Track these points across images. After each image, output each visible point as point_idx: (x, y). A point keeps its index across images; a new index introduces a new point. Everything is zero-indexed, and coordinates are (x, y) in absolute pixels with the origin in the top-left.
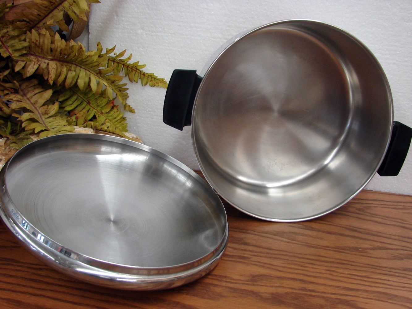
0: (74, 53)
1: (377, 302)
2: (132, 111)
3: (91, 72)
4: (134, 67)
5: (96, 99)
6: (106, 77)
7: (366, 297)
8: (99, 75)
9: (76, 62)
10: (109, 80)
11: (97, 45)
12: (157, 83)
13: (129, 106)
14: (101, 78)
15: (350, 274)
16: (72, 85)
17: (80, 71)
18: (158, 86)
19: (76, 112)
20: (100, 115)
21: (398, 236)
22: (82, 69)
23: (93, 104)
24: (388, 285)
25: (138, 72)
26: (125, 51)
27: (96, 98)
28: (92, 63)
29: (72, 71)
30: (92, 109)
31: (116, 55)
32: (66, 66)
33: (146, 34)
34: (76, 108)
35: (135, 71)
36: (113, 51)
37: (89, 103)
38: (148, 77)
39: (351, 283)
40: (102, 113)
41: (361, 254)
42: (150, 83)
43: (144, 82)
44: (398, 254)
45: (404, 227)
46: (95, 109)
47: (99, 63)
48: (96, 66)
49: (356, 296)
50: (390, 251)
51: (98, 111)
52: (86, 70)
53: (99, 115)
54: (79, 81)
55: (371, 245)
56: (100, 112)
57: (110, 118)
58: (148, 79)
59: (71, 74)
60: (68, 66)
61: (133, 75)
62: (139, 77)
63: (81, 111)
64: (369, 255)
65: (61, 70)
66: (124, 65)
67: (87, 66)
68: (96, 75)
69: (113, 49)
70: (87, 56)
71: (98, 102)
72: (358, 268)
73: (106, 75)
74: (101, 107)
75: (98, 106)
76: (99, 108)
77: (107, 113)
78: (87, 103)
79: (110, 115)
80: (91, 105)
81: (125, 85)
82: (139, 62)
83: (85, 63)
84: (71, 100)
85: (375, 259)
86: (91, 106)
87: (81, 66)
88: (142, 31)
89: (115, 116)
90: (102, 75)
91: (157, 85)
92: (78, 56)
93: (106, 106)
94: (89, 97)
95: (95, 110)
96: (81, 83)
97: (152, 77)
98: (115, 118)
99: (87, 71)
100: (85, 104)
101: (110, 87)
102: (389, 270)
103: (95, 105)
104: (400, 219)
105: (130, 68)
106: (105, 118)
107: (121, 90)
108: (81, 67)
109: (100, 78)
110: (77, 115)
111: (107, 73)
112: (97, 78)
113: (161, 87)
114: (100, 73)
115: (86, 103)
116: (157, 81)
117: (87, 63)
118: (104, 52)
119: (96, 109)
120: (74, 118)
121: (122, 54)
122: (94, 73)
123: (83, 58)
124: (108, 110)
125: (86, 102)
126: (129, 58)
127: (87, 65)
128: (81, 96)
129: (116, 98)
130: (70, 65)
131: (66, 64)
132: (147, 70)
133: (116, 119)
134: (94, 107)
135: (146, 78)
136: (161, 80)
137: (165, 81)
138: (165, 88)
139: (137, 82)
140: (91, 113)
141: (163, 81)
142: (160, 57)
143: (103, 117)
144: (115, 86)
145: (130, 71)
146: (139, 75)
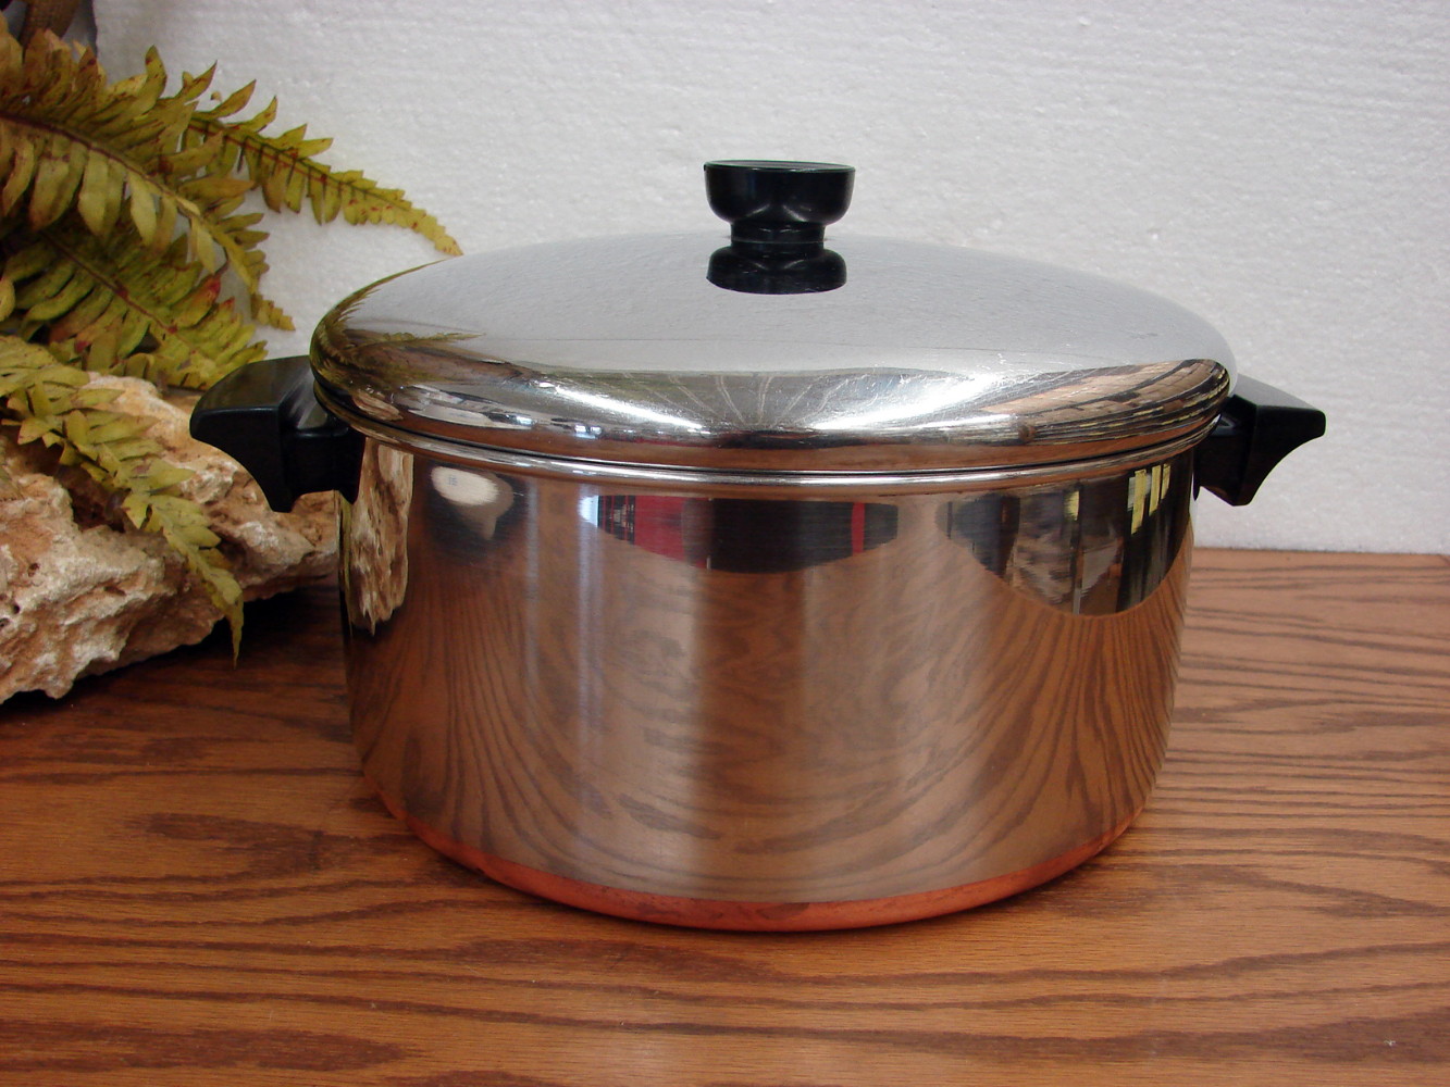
0: (62, 83)
1: (1324, 859)
2: (281, 325)
3: (126, 166)
4: (283, 152)
5: (149, 274)
6: (186, 185)
7: (1280, 849)
8: (158, 177)
9: (69, 122)
10: (197, 197)
11: (148, 61)
12: (374, 209)
13: (271, 304)
14: (166, 187)
15: (1201, 789)
16: (56, 217)
17: (87, 158)
18: (380, 220)
19: (75, 325)
20: (167, 338)
21: (1310, 664)
22: (92, 154)
23: (137, 297)
24: (1336, 806)
25: (299, 171)
26: (252, 86)
27: (148, 269)
28: (132, 129)
29: (56, 159)
30: (134, 314)
31: (220, 99)
32: (30, 137)
33: (323, 25)
34: (72, 309)
35: (288, 170)
36: (207, 86)
37: (121, 291)
38: (340, 190)
39: (1217, 815)
41: (1213, 725)
42: (350, 210)
43: (326, 209)
44: (1328, 713)
45: (1317, 638)
46: (145, 313)
47: (160, 127)
48: (148, 139)
49: (1249, 852)
50: (1302, 710)
51: (158, 322)
52: (108, 156)
53: (165, 336)
54: (85, 197)
55: (1235, 699)
56: (165, 324)
57: (207, 347)
58: (339, 196)
59: (54, 174)
60: (38, 137)
61: (283, 184)
62: (305, 192)
63: (94, 321)
64: (1238, 727)
65: (15, 154)
66: (244, 145)
67: (112, 142)
68: (147, 177)
69: (205, 80)
70: (112, 100)
71: (158, 286)
72: (1223, 769)
73: (184, 179)
74: (171, 307)
75: (159, 302)
76: (162, 311)
77: (193, 327)
78: (114, 290)
79: (205, 335)
80: (131, 298)
81: (256, 218)
82: (303, 129)
83: (105, 129)
84: (50, 281)
85: (1264, 737)
86: (131, 304)
87: (88, 140)
88: (305, 15)
89: (223, 340)
90: (171, 179)
91: (374, 215)
92: (80, 96)
93: (187, 302)
94: (122, 269)
95: (145, 320)
96: (94, 207)
97: (354, 189)
98: (227, 346)
99: (111, 161)
100: (108, 297)
101: (204, 226)
102: (1323, 763)
103: (144, 297)
104: (1291, 616)
105: (267, 155)
106: (186, 348)
107: (242, 237)
108: (88, 146)
109: (162, 189)
110: (83, 337)
111: (190, 172)
112: (153, 189)
113: (389, 224)
114: (161, 170)
115: (110, 291)
116: (374, 202)
117: (114, 126)
118: (173, 88)
119: (150, 315)
120: (68, 347)
121: (239, 100)
122: (141, 170)
123: (99, 106)
124: (199, 315)
125: (110, 287)
126: (268, 115)
127: (109, 136)
128: (88, 265)
129: (224, 268)
130: (48, 136)
131: (27, 129)
132: (337, 160)
133: (231, 352)
134: (143, 307)
135: (332, 194)
136: (391, 198)
137: (404, 198)
138: (404, 228)
139: (297, 211)
140: (133, 330)
141: (396, 199)
142: (379, 110)
143: (180, 342)
144: (218, 223)
145: (270, 169)
146: (303, 181)
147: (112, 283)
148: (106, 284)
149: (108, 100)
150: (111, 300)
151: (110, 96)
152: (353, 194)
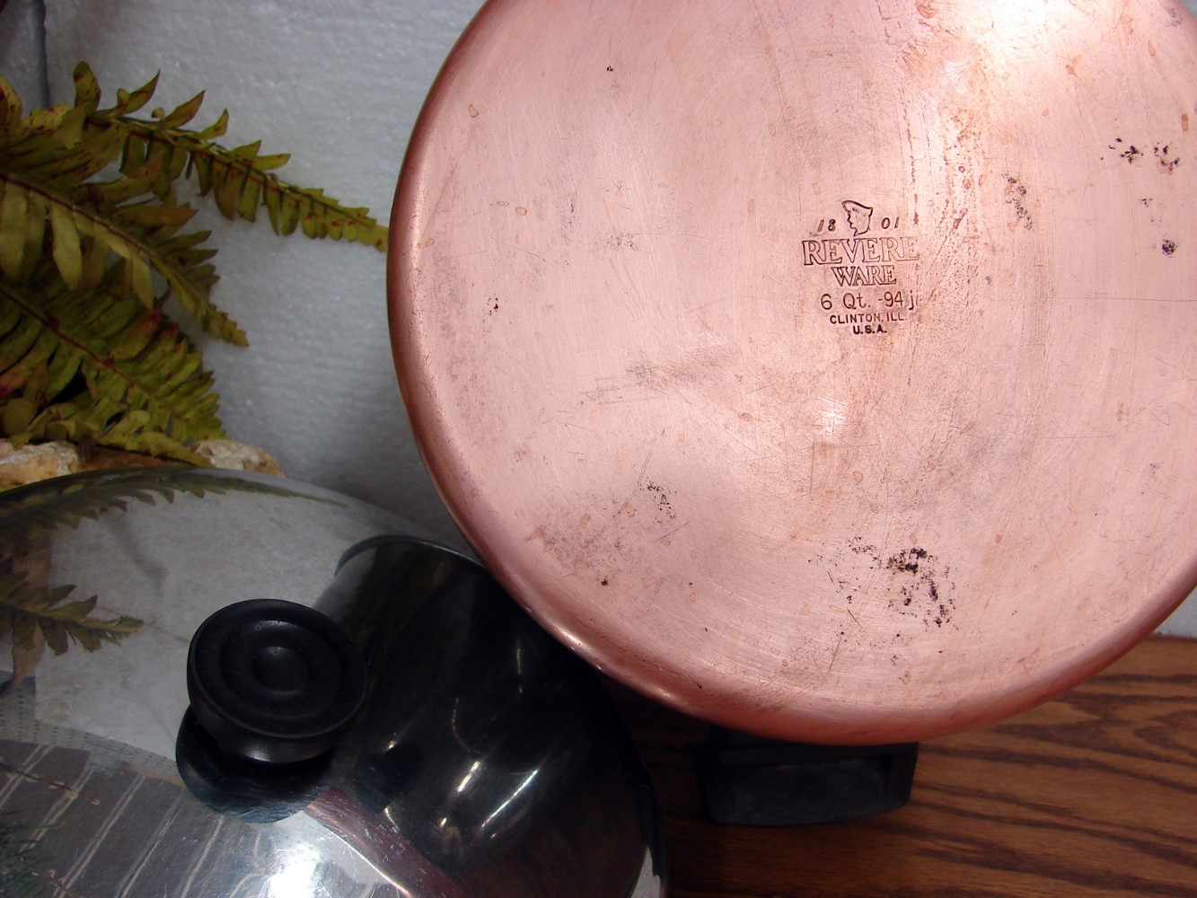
2: (233, 337)
3: (49, 198)
4: (238, 161)
5: (83, 304)
6: (120, 213)
8: (88, 207)
10: (133, 223)
11: (77, 77)
12: (335, 224)
13: (224, 316)
14: (96, 218)
18: (341, 235)
20: (102, 373)
22: (8, 187)
23: (69, 327)
25: (254, 179)
26: (200, 98)
27: (78, 301)
28: (55, 160)
30: (65, 347)
31: (162, 115)
33: (292, 21)
35: (241, 179)
36: (148, 99)
37: (51, 323)
38: (298, 203)
40: (110, 362)
42: (310, 223)
43: (283, 222)
46: (77, 345)
47: (89, 157)
48: (74, 170)
51: (92, 354)
52: (28, 187)
53: (98, 372)
56: (100, 357)
57: (146, 379)
58: (297, 209)
61: (237, 193)
62: (261, 201)
63: (19, 361)
66: (193, 152)
67: (32, 173)
68: (74, 207)
69: (147, 92)
70: (27, 133)
71: (93, 317)
73: (118, 206)
75: (93, 333)
76: (97, 343)
77: (131, 360)
78: (43, 321)
79: (146, 367)
80: (62, 331)
81: (204, 236)
82: (258, 144)
83: (21, 161)
86: (62, 336)
88: (272, 8)
89: (165, 372)
90: (102, 207)
91: (335, 230)
93: (126, 333)
94: (53, 299)
95: (79, 353)
97: (314, 203)
98: (169, 376)
99: (31, 194)
100: (36, 331)
101: (142, 253)
103: (77, 329)
105: (220, 164)
106: (123, 383)
107: (186, 257)
108: (5, 180)
109: (92, 220)
111: (125, 199)
112: (82, 223)
113: (351, 241)
114: (92, 201)
115: (39, 323)
116: (336, 217)
117: (33, 159)
118: (108, 102)
119: (83, 348)
121: (187, 111)
122: (68, 202)
123: (13, 140)
124: (135, 348)
125: (39, 318)
126: (219, 128)
127: (32, 167)
128: (15, 295)
129: (167, 295)
133: (174, 382)
134: (76, 340)
135: (290, 204)
136: (354, 215)
137: (369, 215)
138: (367, 245)
139: (253, 220)
140: (63, 367)
141: (359, 215)
142: (349, 118)
143: (116, 376)
144: (159, 246)
145: (223, 174)
146: (258, 191)
147: (41, 314)
148: (35, 316)
149: (22, 134)
150: (40, 334)
151: (25, 129)
152: (312, 206)
